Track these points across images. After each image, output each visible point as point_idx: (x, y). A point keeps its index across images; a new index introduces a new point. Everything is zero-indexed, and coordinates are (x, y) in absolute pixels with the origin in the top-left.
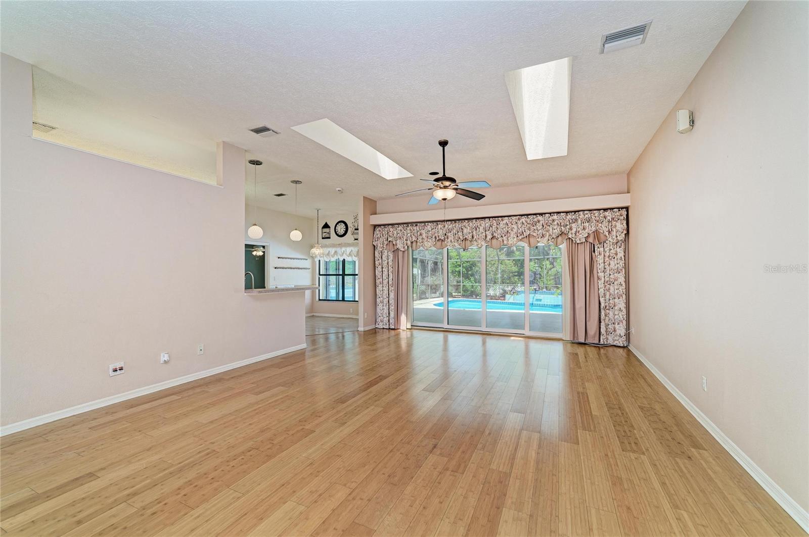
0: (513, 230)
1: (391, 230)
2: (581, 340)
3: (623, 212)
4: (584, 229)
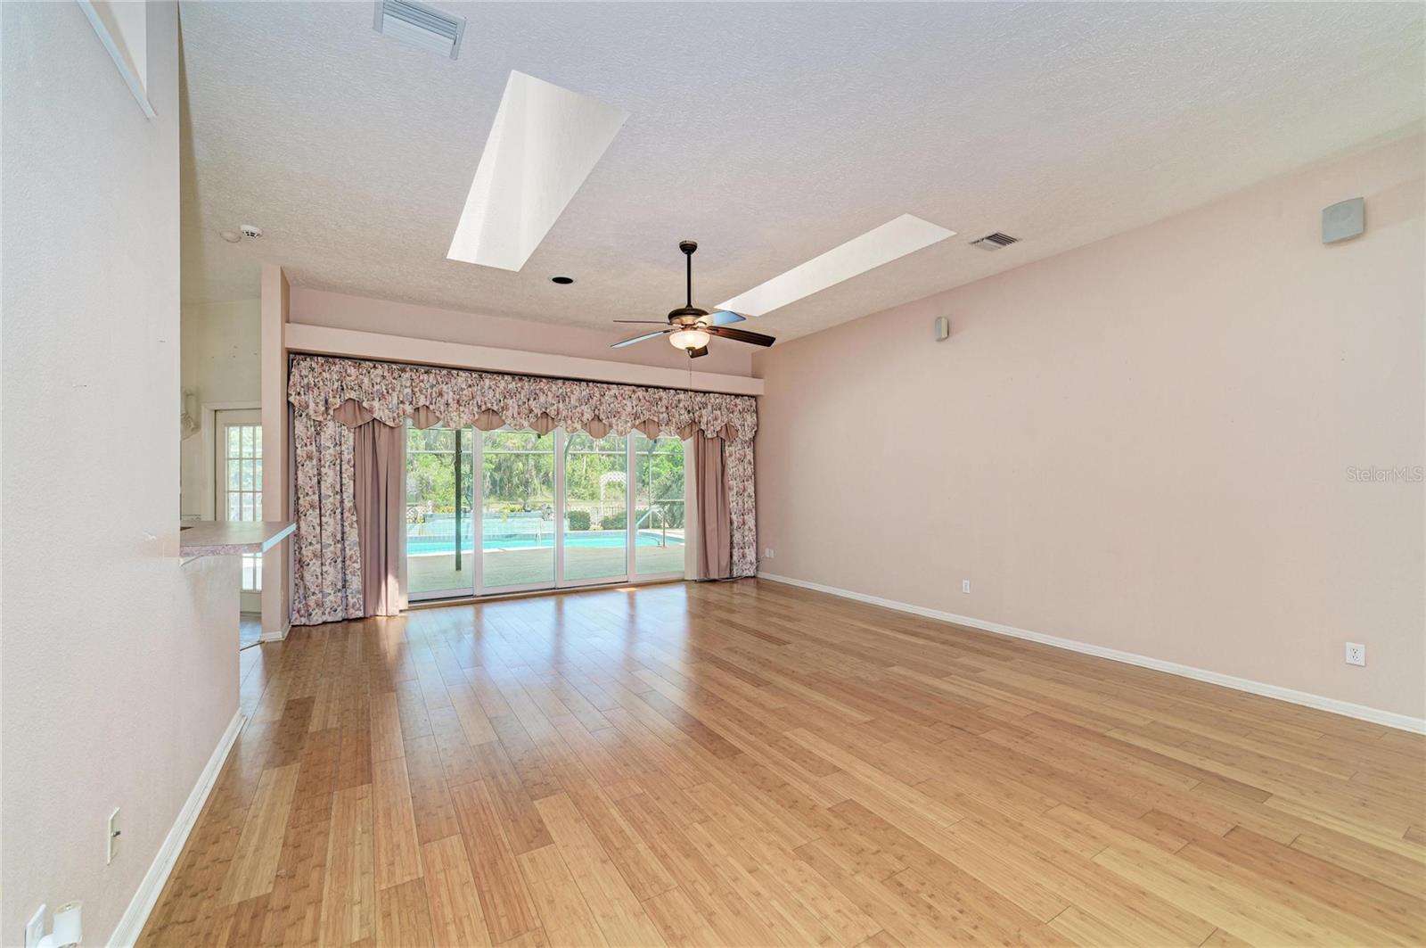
0: (626, 408)
1: (352, 371)
2: (714, 575)
3: (753, 401)
4: (716, 419)
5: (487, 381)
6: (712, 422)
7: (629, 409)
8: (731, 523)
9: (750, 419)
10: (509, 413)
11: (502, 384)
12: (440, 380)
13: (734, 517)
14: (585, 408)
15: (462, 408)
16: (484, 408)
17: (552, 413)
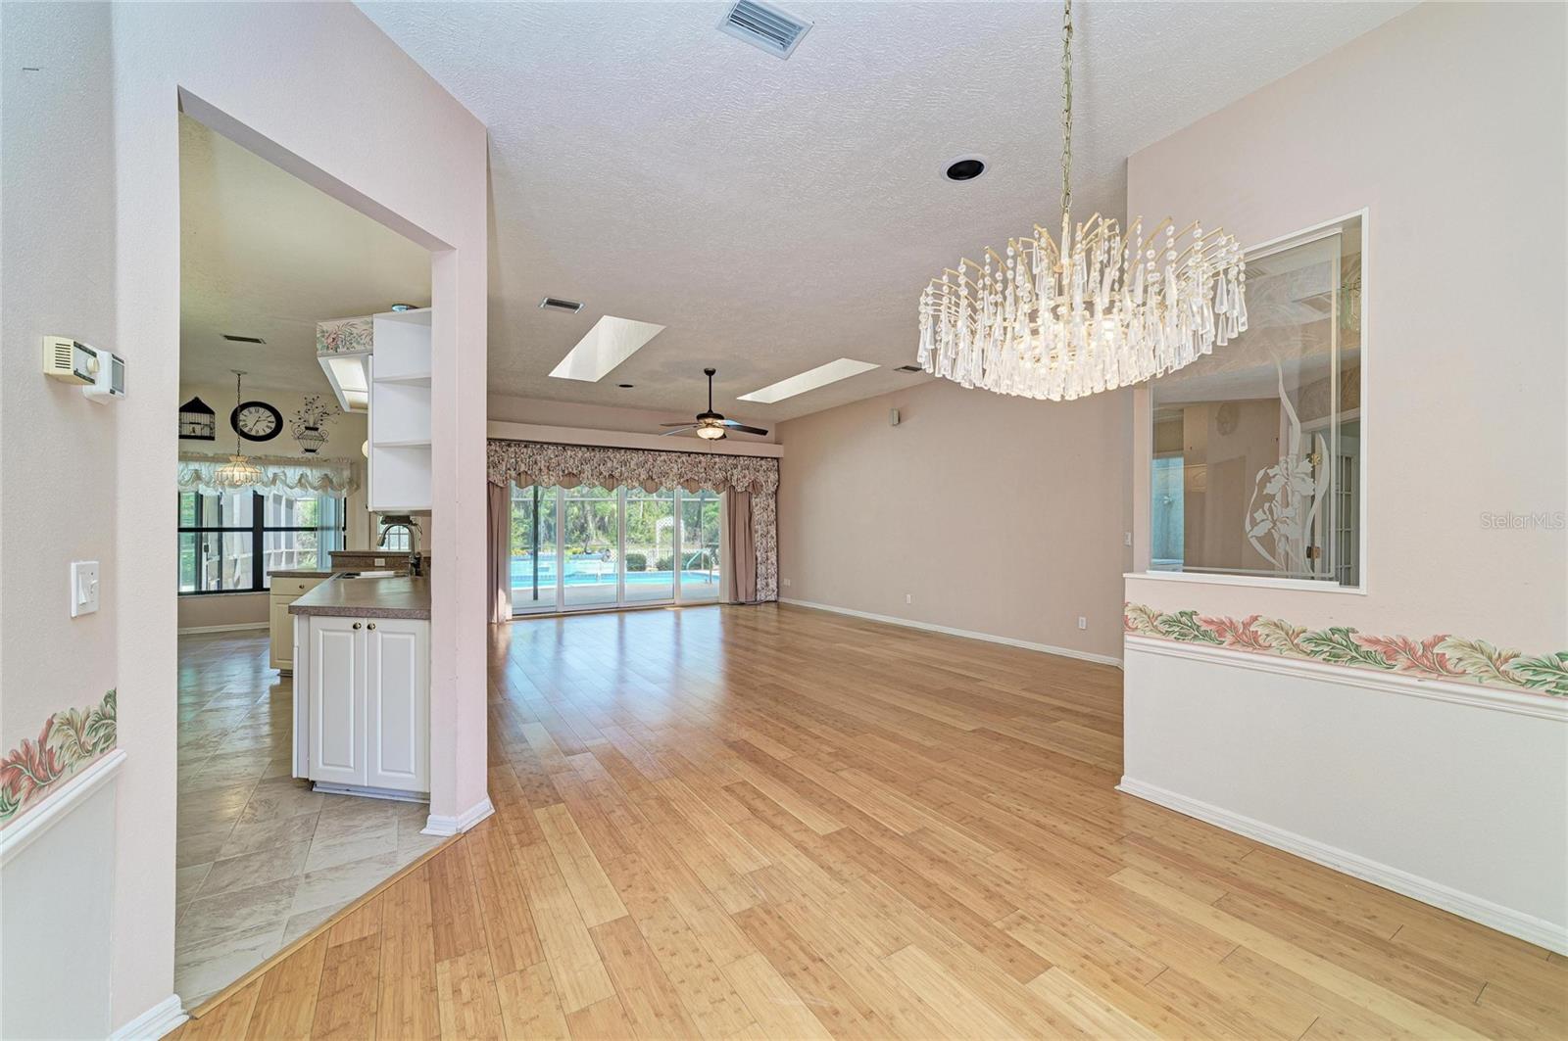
0: (673, 469)
2: (742, 599)
3: (775, 462)
4: (744, 477)
5: (569, 452)
6: (741, 480)
7: (675, 470)
8: (756, 559)
9: (773, 476)
10: (585, 476)
11: (580, 454)
12: (535, 452)
13: (758, 554)
14: (641, 470)
15: (551, 473)
16: (566, 472)
17: (617, 474)
